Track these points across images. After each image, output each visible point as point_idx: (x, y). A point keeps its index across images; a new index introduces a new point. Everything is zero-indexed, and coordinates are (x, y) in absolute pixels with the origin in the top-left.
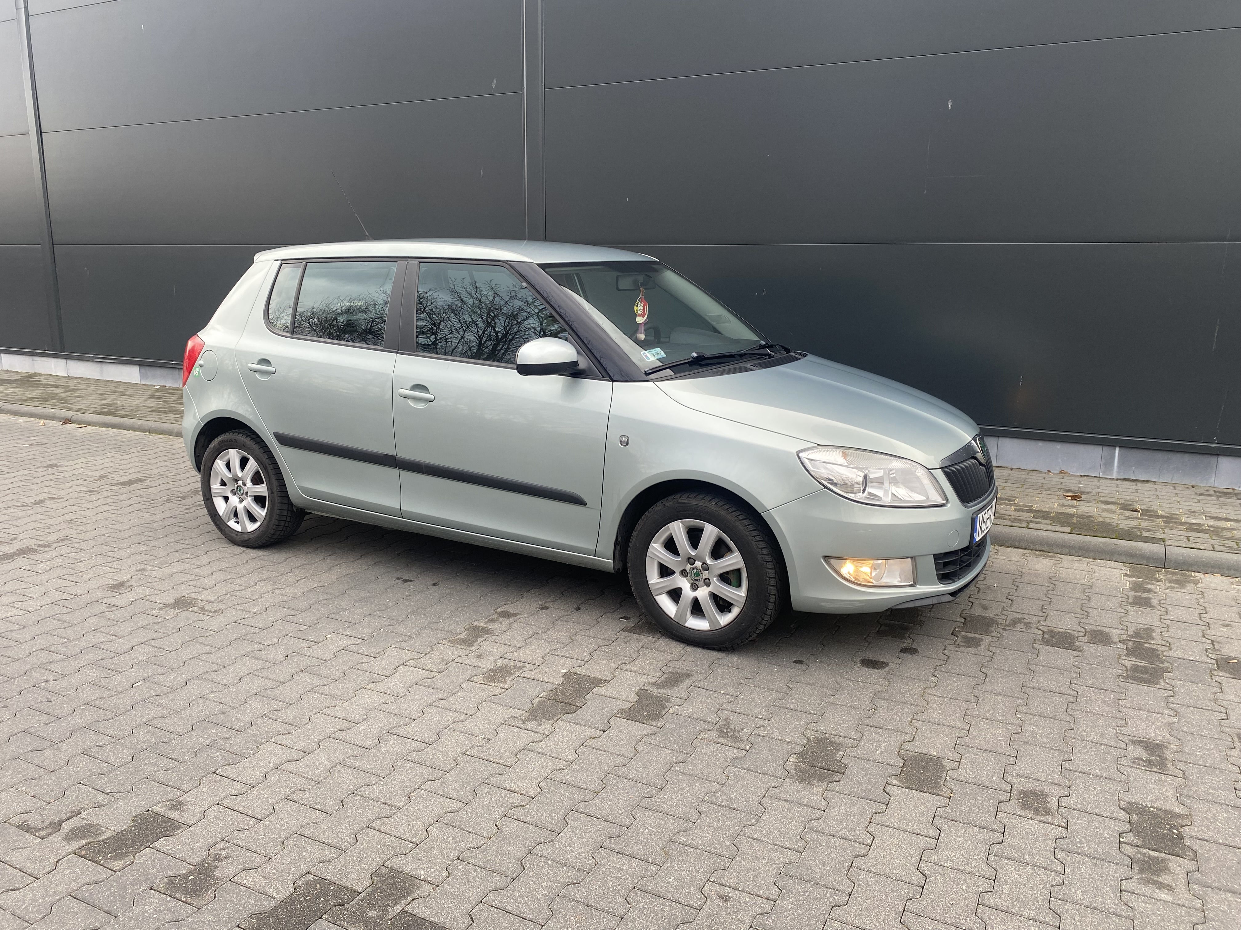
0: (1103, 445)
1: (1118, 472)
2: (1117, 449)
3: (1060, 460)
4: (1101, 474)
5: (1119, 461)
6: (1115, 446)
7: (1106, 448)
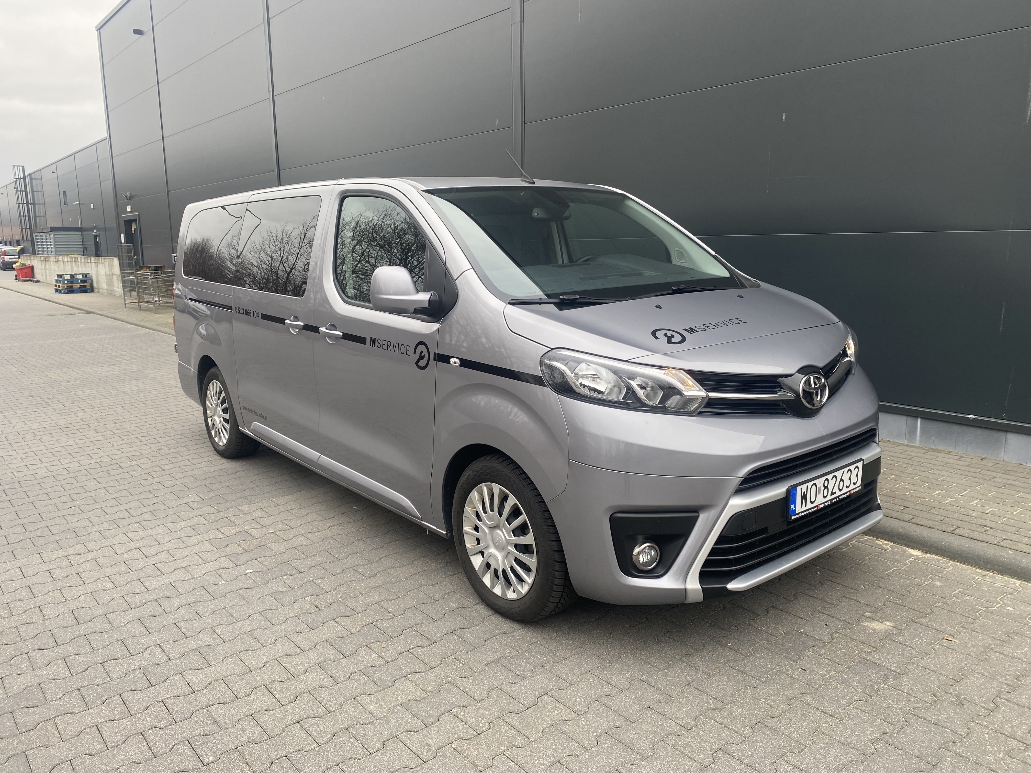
0: (907, 416)
1: (921, 441)
2: (919, 420)
4: (906, 441)
5: (921, 430)
6: (917, 417)
7: (909, 418)
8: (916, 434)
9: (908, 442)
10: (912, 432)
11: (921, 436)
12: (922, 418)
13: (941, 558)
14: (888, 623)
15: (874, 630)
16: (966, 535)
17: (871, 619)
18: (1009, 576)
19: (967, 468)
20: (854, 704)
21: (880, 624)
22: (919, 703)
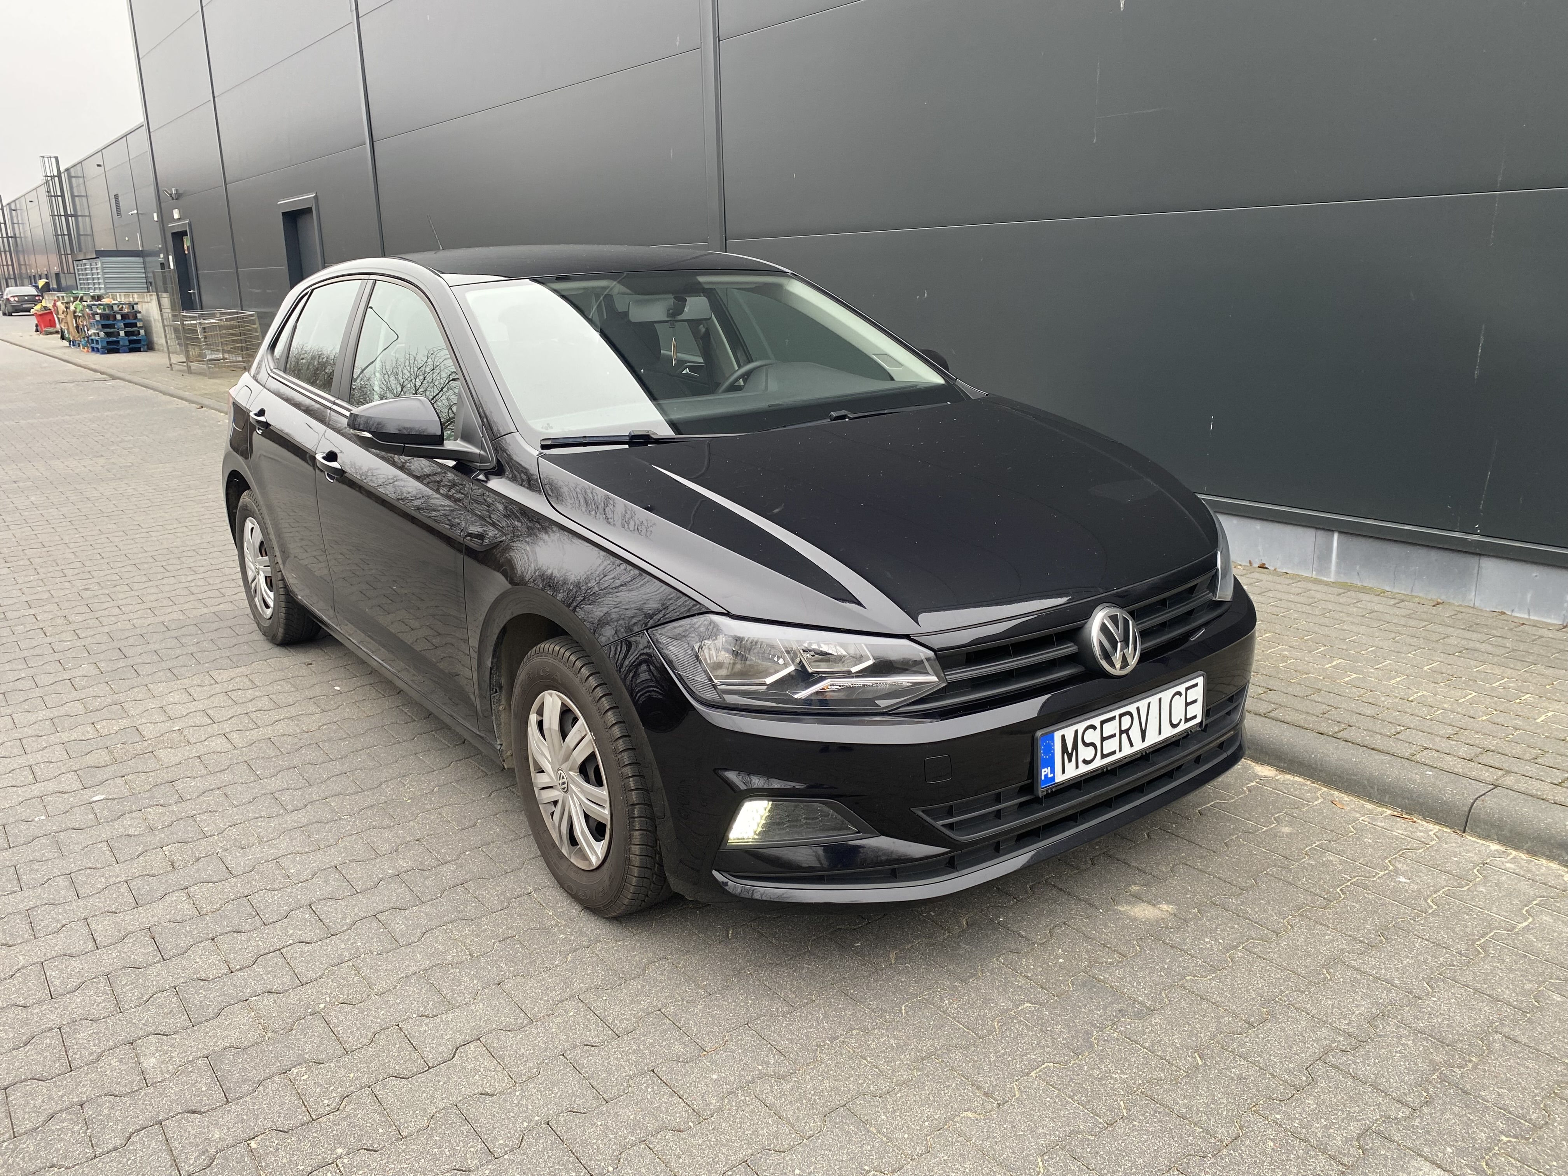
0: (1316, 528)
1: (1338, 572)
2: (1336, 535)
3: (1260, 548)
4: (1314, 573)
5: (1338, 554)
6: (1333, 531)
7: (1319, 532)
8: (1331, 561)
9: (1316, 574)
10: (1324, 557)
11: (1338, 564)
12: (1340, 532)
13: (1308, 783)
14: (1164, 907)
15: (1135, 919)
16: (1359, 740)
17: (1138, 898)
18: (1421, 817)
19: (1403, 621)
20: (1040, 1071)
21: (1150, 907)
22: (1163, 1070)
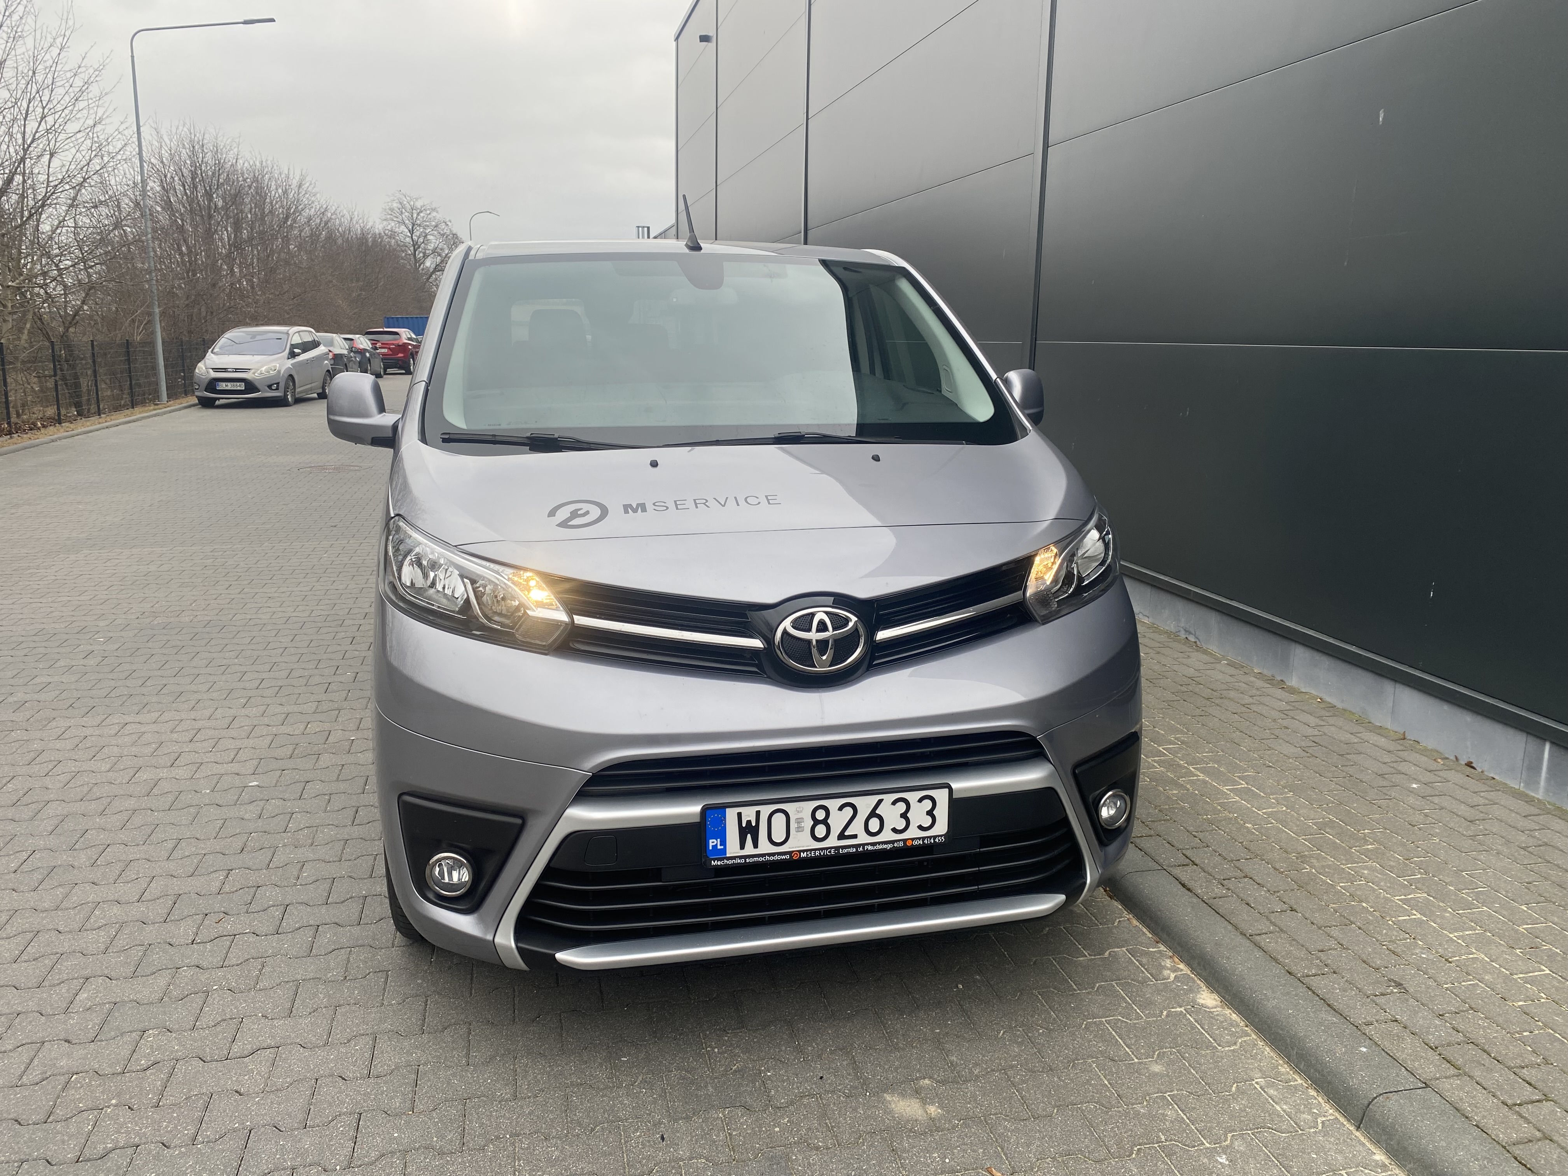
0: (1528, 733)
1: (1547, 791)
2: (1547, 746)
3: (1469, 743)
4: (1522, 785)
5: (1549, 769)
6: (1545, 740)
7: (1531, 739)
8: (1540, 776)
9: (1524, 787)
10: (1533, 768)
11: (1548, 780)
12: (1552, 743)
13: (1242, 1024)
14: (932, 1109)
17: (916, 1093)
18: (1325, 1098)
21: (918, 1105)
